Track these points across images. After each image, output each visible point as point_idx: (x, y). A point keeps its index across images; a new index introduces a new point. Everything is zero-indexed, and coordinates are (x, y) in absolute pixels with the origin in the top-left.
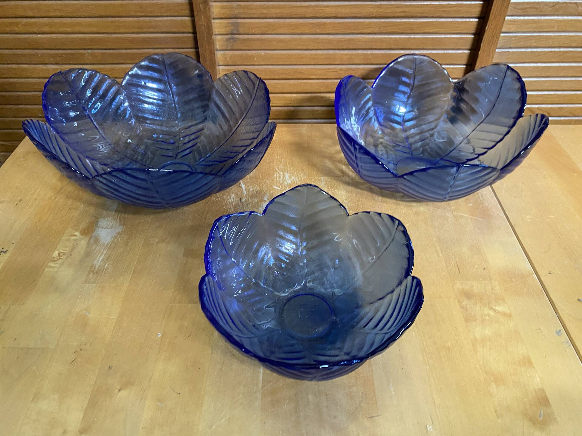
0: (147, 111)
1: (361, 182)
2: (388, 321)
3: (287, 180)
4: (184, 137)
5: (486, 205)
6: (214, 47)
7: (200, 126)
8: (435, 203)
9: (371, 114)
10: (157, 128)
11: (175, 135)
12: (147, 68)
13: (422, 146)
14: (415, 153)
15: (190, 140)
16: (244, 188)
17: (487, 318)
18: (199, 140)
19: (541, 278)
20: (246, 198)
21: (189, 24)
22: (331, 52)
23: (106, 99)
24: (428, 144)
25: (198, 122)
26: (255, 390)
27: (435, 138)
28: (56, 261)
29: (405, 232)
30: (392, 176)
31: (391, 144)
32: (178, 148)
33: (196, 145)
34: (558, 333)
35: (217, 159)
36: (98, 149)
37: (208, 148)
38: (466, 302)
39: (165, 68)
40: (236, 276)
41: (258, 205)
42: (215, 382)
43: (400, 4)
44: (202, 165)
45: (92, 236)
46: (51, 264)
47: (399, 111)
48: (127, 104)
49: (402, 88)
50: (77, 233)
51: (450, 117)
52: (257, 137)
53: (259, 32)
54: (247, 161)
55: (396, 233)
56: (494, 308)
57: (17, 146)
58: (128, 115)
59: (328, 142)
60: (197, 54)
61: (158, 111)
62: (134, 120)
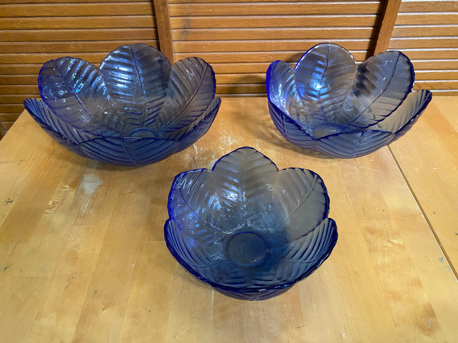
0: (119, 90)
1: (287, 143)
2: (311, 253)
3: (229, 142)
4: (148, 109)
5: (384, 160)
6: (171, 38)
7: (161, 101)
8: (345, 159)
9: (294, 89)
10: (128, 102)
11: (141, 107)
12: (119, 56)
13: (334, 114)
14: (329, 120)
15: (153, 111)
16: (196, 149)
17: (386, 249)
18: (160, 112)
19: (427, 217)
20: (198, 156)
21: (152, 21)
22: (262, 41)
23: (87, 80)
24: (339, 113)
25: (160, 97)
26: (208, 307)
27: (344, 108)
28: (51, 208)
29: (322, 184)
30: (311, 139)
31: (310, 113)
32: (144, 118)
33: (158, 116)
34: (441, 260)
35: (175, 127)
36: (82, 119)
37: (167, 118)
38: (370, 236)
39: (133, 56)
40: (192, 219)
41: (207, 162)
42: (177, 302)
43: (316, 4)
44: (163, 131)
45: (78, 188)
46: (47, 211)
47: (316, 87)
48: (103, 84)
49: (318, 69)
50: (66, 186)
51: (355, 91)
52: (206, 109)
53: (205, 27)
54: (199, 129)
55: (316, 185)
56: (391, 241)
57: (18, 118)
58: (104, 92)
59: (261, 111)
60: (158, 44)
61: (128, 89)
62: (110, 96)
